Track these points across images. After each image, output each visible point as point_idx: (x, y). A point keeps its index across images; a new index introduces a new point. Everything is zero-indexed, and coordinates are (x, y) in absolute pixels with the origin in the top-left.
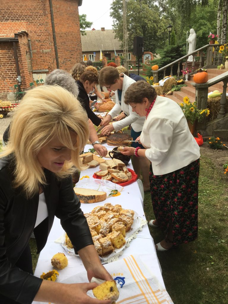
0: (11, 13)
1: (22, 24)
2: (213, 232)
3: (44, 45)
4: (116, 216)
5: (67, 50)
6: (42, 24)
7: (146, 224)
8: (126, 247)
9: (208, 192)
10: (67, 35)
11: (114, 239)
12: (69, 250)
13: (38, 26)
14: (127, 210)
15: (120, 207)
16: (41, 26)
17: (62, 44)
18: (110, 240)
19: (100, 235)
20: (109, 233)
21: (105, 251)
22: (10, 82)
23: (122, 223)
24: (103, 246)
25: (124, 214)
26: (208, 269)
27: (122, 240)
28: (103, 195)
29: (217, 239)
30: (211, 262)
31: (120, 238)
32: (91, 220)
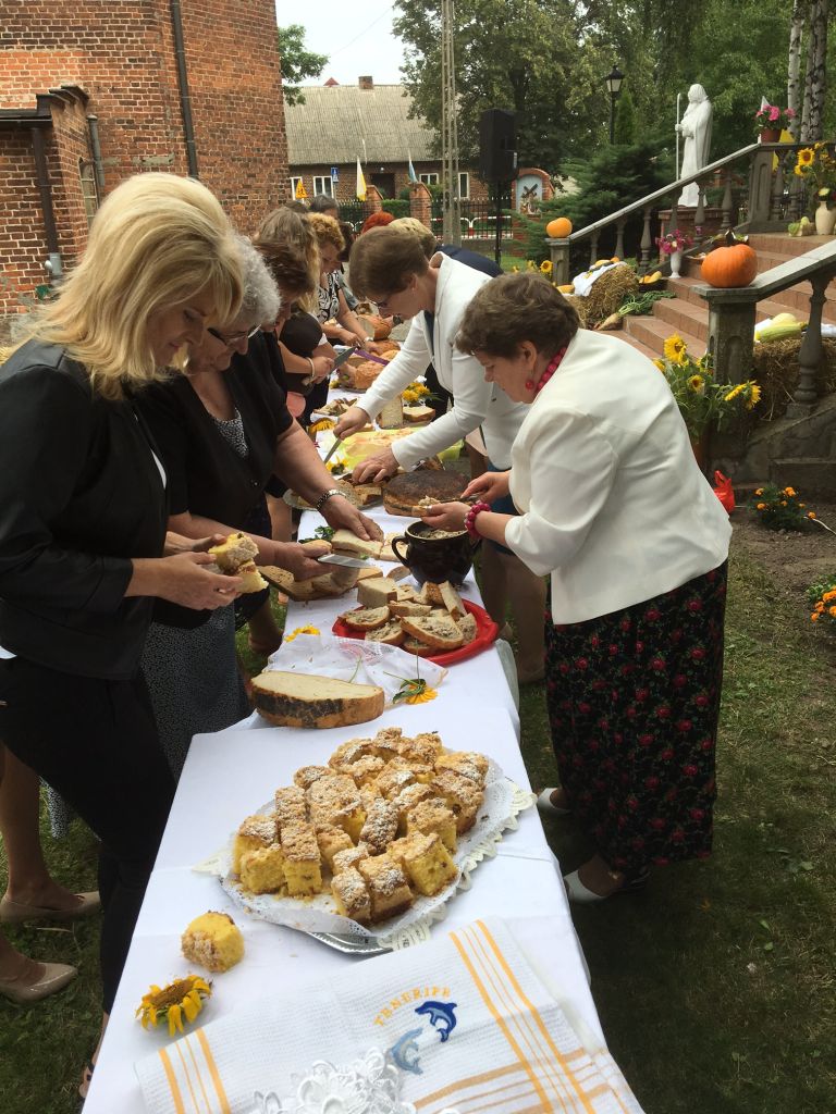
0: (24, 16)
1: (64, 61)
2: (772, 834)
3: (148, 140)
4: (421, 776)
5: (233, 160)
6: (140, 60)
7: (531, 808)
8: (459, 891)
9: (752, 685)
10: (232, 103)
11: (414, 859)
12: (246, 901)
13: (126, 66)
14: (459, 754)
15: (433, 744)
16: (136, 66)
17: (213, 136)
18: (399, 865)
19: (363, 847)
20: (395, 839)
21: (381, 905)
22: (20, 274)
23: (444, 801)
24: (373, 886)
25: (450, 769)
26: (751, 967)
27: (445, 865)
28: (372, 698)
29: (786, 857)
30: (762, 942)
31: (435, 860)
32: (330, 791)
